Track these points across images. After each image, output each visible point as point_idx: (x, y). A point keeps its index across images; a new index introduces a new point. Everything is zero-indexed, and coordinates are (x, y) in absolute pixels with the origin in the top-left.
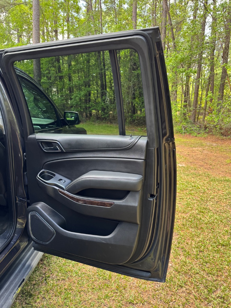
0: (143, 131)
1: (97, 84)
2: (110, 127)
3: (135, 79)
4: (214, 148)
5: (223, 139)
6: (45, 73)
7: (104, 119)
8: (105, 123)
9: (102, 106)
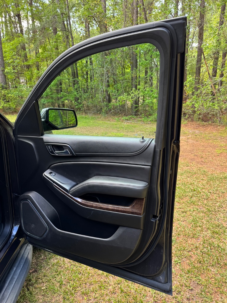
0: (121, 120)
1: (68, 72)
2: (86, 118)
3: (108, 65)
4: (198, 136)
5: (205, 126)
6: (10, 62)
7: (79, 110)
8: (80, 114)
9: (75, 95)
